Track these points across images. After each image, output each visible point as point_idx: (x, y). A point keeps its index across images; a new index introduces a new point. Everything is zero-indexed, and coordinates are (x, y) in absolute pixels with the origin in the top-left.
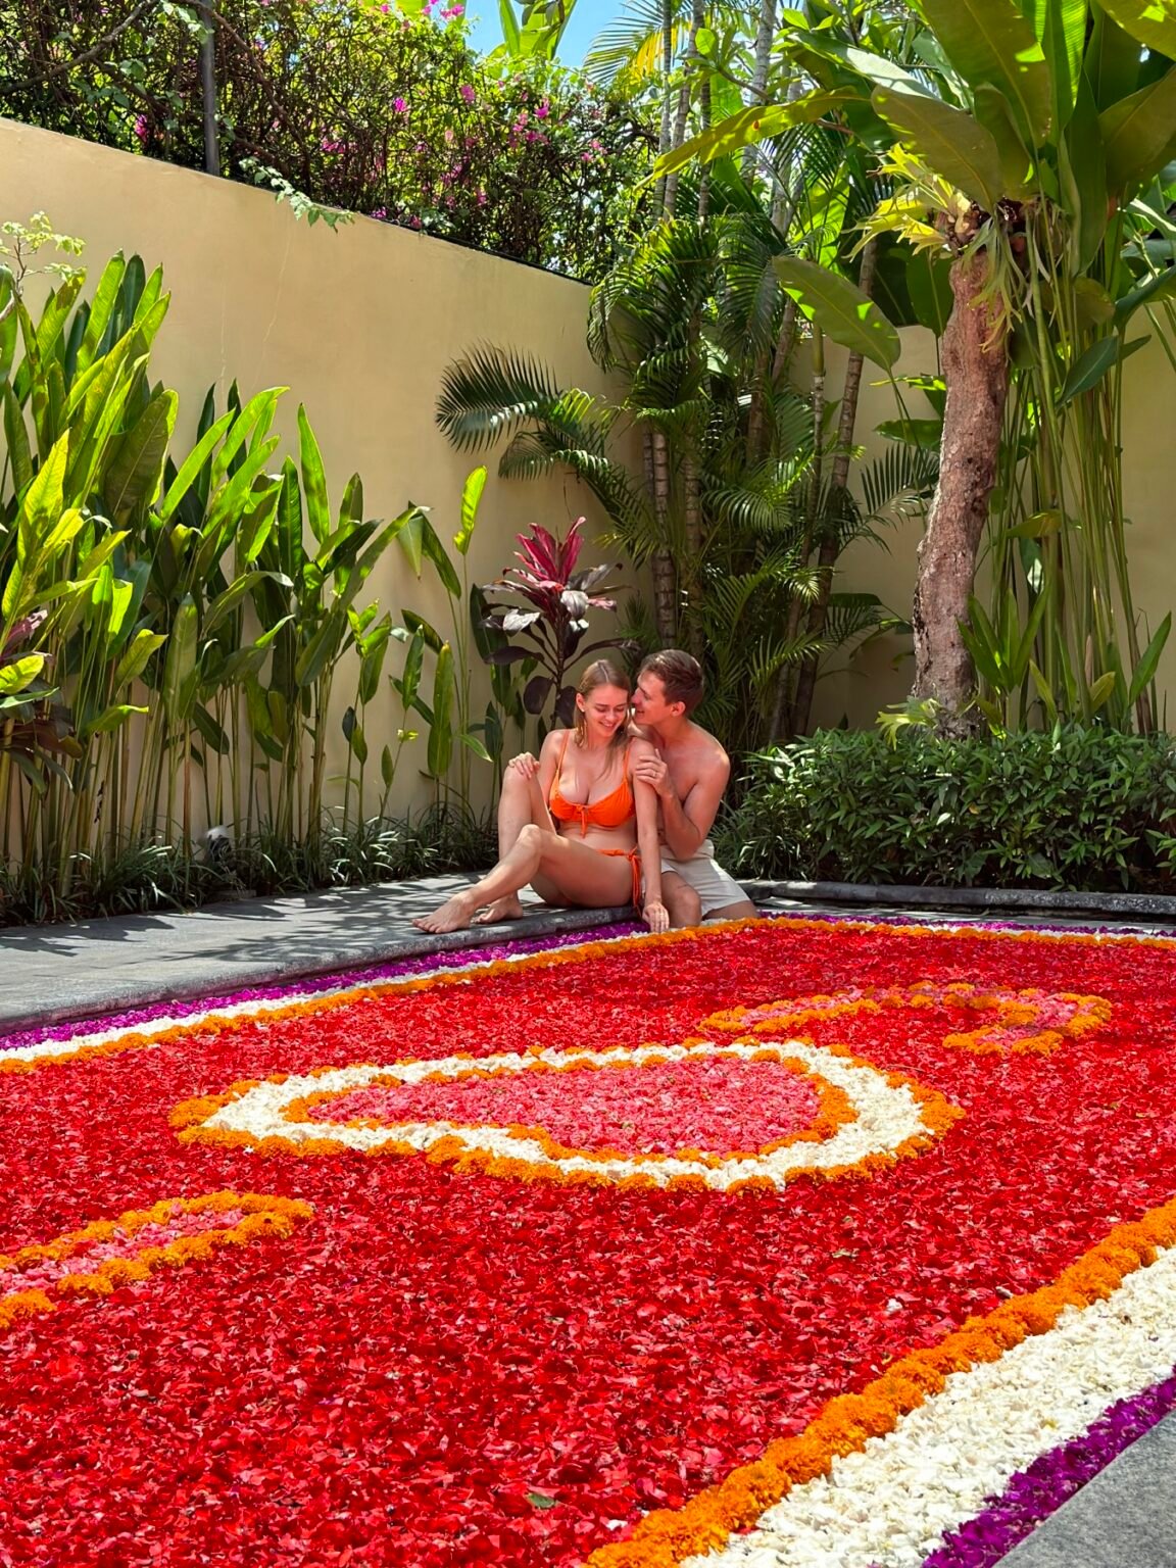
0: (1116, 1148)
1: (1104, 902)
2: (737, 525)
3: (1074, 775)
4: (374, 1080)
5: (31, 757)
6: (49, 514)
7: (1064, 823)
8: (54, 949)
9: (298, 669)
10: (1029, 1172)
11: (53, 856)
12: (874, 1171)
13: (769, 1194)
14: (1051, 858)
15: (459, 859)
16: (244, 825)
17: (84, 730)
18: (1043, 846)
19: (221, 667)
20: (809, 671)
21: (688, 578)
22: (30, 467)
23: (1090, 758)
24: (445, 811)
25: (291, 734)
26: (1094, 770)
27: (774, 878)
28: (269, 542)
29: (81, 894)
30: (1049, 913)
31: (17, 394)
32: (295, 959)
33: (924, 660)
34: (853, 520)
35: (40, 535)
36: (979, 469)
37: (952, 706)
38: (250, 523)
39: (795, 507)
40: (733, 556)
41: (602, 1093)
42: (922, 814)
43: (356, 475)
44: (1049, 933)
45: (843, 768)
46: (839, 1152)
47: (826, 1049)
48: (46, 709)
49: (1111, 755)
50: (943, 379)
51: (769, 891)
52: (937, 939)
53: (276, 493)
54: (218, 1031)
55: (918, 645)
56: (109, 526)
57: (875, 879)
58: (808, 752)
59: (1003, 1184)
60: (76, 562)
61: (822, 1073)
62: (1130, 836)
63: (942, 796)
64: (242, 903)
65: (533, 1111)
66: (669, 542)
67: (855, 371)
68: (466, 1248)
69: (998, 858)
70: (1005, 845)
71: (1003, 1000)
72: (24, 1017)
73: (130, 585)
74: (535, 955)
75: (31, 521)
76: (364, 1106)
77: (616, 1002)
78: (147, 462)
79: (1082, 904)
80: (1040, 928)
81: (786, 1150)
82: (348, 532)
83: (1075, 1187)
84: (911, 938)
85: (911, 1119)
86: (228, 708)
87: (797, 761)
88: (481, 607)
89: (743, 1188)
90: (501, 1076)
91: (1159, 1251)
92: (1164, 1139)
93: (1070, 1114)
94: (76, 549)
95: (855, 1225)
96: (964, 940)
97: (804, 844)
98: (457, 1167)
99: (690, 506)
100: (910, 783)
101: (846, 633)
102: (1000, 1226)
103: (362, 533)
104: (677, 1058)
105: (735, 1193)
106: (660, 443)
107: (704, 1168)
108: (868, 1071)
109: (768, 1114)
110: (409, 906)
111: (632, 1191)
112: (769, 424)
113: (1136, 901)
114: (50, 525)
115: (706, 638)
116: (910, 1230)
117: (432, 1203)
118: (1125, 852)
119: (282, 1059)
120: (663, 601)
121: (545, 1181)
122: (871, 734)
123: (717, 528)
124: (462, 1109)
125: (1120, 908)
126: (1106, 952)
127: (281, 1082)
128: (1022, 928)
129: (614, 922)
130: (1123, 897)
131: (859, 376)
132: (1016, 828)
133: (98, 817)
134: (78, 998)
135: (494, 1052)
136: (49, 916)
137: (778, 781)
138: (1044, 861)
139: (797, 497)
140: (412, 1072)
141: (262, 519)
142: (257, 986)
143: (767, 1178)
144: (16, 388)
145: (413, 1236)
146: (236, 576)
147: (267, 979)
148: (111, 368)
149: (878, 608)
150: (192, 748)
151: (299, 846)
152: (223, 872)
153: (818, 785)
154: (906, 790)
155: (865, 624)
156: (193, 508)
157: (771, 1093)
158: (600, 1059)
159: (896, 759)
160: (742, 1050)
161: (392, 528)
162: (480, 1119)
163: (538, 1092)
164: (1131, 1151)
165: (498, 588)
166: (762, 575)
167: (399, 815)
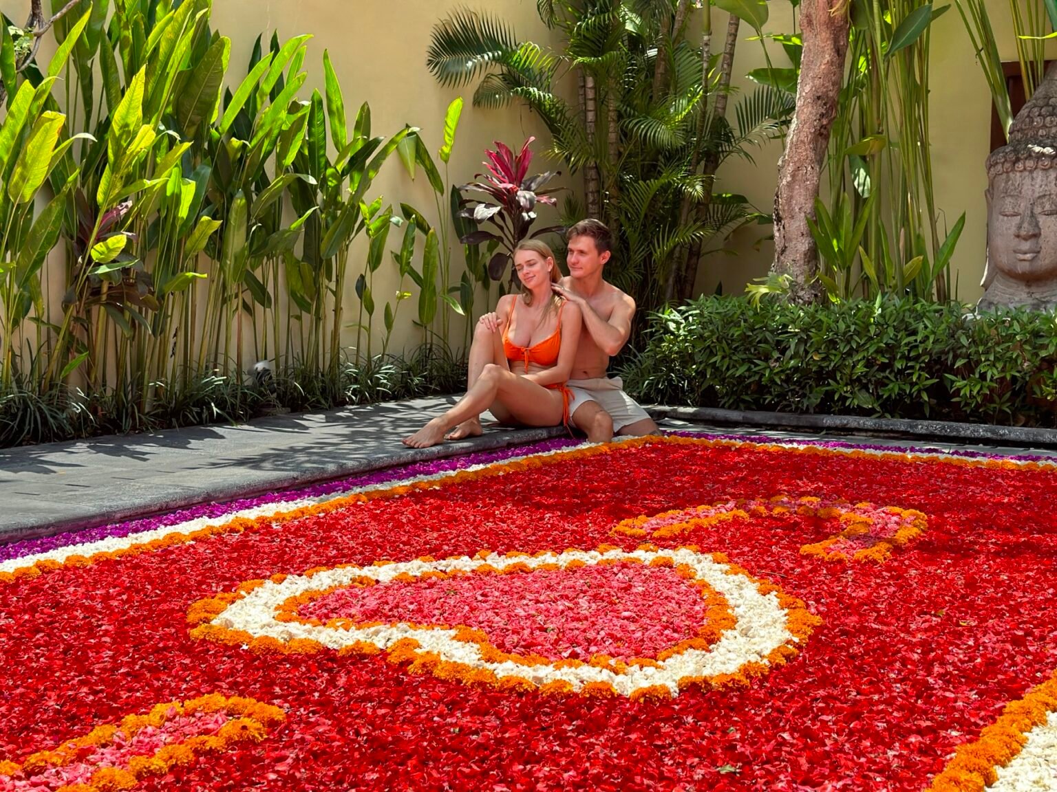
0: (948, 657)
1: (911, 427)
2: (645, 144)
3: (891, 332)
4: (353, 580)
5: (121, 310)
6: (131, 128)
7: (883, 367)
8: (133, 455)
9: (323, 246)
10: (879, 681)
11: (139, 383)
12: (751, 678)
13: (666, 702)
14: (872, 394)
15: (440, 385)
16: (282, 359)
17: (161, 290)
18: (867, 384)
19: (264, 244)
20: (695, 251)
21: (609, 182)
22: (120, 93)
23: (903, 320)
24: (430, 350)
25: (317, 294)
26: (906, 329)
27: (669, 404)
28: (300, 153)
29: (160, 410)
30: (870, 434)
31: (110, 38)
32: (307, 469)
33: (782, 245)
34: (728, 141)
35: (125, 145)
36: (825, 104)
37: (801, 279)
38: (286, 138)
39: (687, 131)
40: (643, 166)
41: (532, 596)
42: (777, 360)
43: (366, 103)
44: (872, 451)
45: (720, 323)
46: (722, 659)
47: (709, 556)
48: (133, 275)
49: (919, 317)
50: (799, 36)
51: (663, 414)
52: (790, 454)
53: (305, 115)
54: (242, 530)
55: (777, 234)
56: (179, 138)
57: (742, 406)
58: (694, 312)
59: (858, 693)
60: (155, 165)
61: (706, 579)
62: (932, 378)
63: (793, 347)
64: (280, 418)
65: (477, 613)
66: (596, 156)
67: (733, 31)
68: (409, 757)
69: (834, 392)
70: (838, 383)
71: (843, 511)
72: (93, 517)
73: (193, 184)
74: (489, 466)
75: (117, 133)
76: (343, 606)
77: (549, 508)
78: (208, 91)
79: (896, 428)
80: (865, 447)
81: (679, 657)
82: (360, 145)
83: (918, 697)
84: (770, 453)
85: (779, 626)
86: (272, 274)
87: (686, 319)
88: (459, 202)
89: (644, 695)
90: (454, 578)
91: (999, 771)
92: (986, 648)
93: (906, 621)
94: (155, 156)
95: (738, 736)
96: (809, 456)
97: (690, 379)
98: (411, 668)
99: (611, 130)
100: (768, 335)
101: (723, 223)
102: (860, 740)
103: (370, 146)
104: (593, 562)
105: (637, 700)
106: (590, 83)
107: (612, 674)
108: (742, 577)
109: (664, 619)
110: (400, 423)
111: (552, 696)
112: (670, 71)
113: (936, 426)
114: (132, 136)
115: (621, 226)
116: (784, 742)
117: (386, 706)
118: (928, 390)
119: (286, 557)
120: (591, 198)
121: (482, 684)
122: (741, 298)
123: (631, 146)
124: (420, 610)
125: (924, 431)
126: (917, 468)
127: (281, 581)
128: (851, 447)
129: (550, 438)
130: (926, 423)
131: (735, 36)
132: (847, 371)
133: (173, 353)
134: (137, 501)
135: (451, 554)
136: (134, 428)
137: (672, 333)
138: (867, 395)
139: (689, 124)
140: (385, 572)
141: (295, 135)
142: (278, 490)
143: (663, 687)
144: (110, 34)
145: (366, 742)
146: (277, 176)
147: (286, 484)
148: (180, 20)
149: (745, 205)
150: (244, 301)
151: (323, 375)
152: (265, 395)
153: (701, 337)
154: (766, 341)
155: (737, 216)
156: (244, 125)
157: (666, 598)
158: (532, 562)
159: (758, 318)
160: (644, 555)
161: (392, 142)
162: (434, 620)
163: (482, 595)
164: (960, 660)
165: (470, 187)
166: (663, 180)
167: (398, 354)
